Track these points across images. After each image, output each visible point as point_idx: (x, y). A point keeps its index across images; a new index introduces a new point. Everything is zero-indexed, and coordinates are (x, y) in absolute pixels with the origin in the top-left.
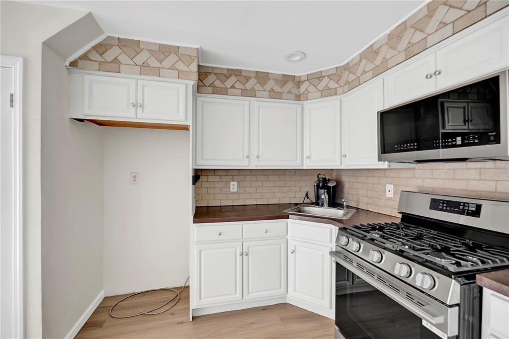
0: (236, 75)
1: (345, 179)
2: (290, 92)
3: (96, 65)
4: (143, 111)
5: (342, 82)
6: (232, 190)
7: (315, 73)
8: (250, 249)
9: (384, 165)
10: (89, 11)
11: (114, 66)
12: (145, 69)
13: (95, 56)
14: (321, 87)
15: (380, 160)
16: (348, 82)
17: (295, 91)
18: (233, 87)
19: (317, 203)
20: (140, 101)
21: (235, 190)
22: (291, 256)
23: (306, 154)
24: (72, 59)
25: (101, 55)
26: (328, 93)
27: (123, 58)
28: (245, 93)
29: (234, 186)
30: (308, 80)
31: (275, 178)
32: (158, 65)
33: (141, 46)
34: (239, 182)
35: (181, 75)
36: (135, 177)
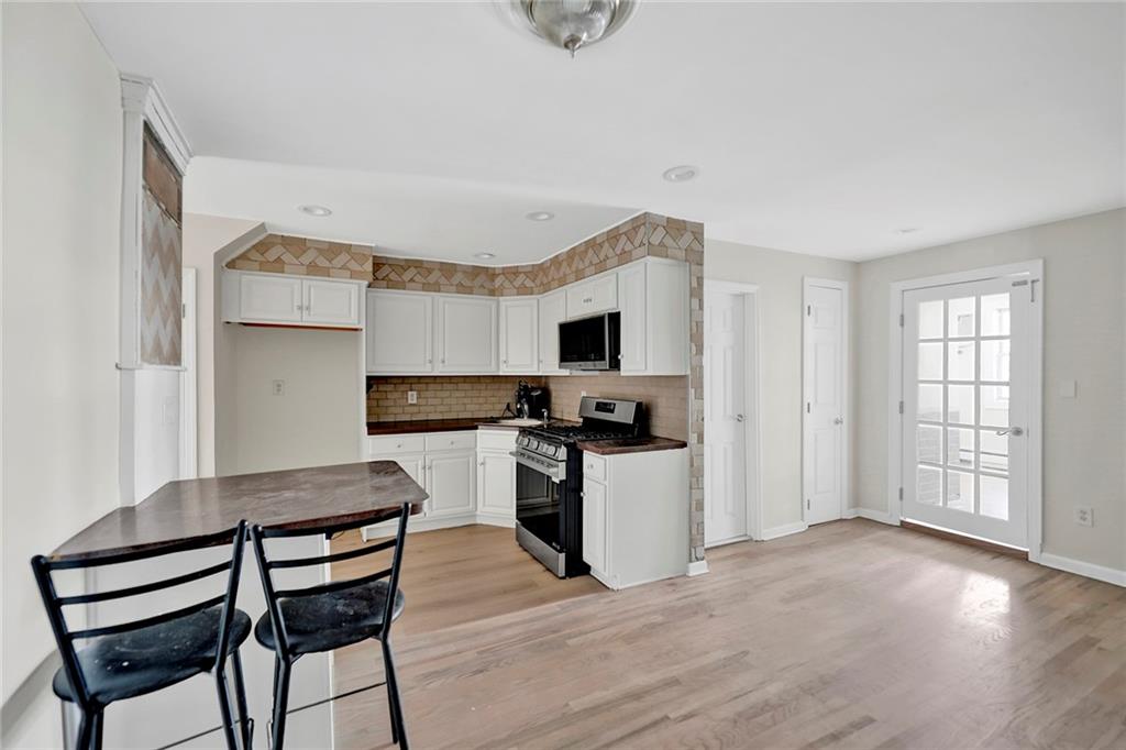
0: (416, 267)
1: (552, 387)
2: (482, 286)
3: (257, 265)
4: (309, 315)
5: (538, 282)
6: (410, 402)
7: (510, 268)
8: (434, 463)
9: (565, 372)
10: (261, 221)
11: (277, 266)
12: (313, 270)
13: (256, 256)
14: (518, 283)
15: (560, 367)
16: (542, 284)
17: (487, 285)
18: (412, 280)
19: (519, 414)
20: (305, 304)
21: (415, 402)
22: (480, 468)
23: (502, 358)
24: (229, 259)
25: (262, 254)
26: (523, 291)
27: (287, 257)
28: (427, 287)
29: (412, 397)
30: (503, 274)
31: (467, 386)
32: (327, 264)
33: (308, 244)
34: (419, 391)
35: (354, 275)
36: (279, 386)
